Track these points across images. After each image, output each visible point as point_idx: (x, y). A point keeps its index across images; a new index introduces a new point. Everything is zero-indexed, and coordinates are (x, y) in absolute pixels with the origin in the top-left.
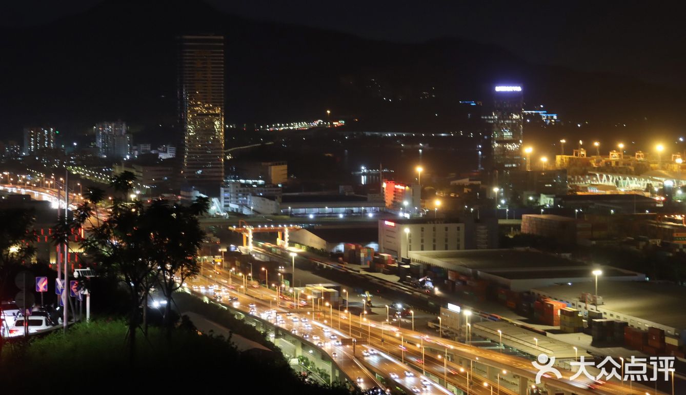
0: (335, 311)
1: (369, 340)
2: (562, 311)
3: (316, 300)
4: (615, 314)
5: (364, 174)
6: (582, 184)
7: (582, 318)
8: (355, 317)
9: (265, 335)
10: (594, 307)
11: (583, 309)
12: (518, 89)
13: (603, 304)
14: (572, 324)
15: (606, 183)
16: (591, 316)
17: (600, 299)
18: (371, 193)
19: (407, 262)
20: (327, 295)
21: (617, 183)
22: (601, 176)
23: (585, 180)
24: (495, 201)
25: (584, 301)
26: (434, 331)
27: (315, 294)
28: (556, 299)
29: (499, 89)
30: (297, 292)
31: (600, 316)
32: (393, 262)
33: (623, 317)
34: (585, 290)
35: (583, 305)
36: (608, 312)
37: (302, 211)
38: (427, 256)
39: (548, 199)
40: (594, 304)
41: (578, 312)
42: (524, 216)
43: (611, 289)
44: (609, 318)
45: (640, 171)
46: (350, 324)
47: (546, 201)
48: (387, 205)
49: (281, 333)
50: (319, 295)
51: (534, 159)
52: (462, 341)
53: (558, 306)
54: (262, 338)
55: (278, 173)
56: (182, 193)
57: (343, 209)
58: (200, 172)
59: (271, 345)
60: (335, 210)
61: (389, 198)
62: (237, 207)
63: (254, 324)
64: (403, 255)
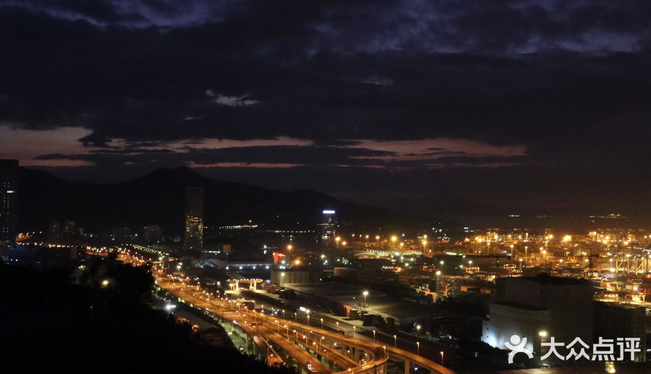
0: (249, 311)
1: (264, 324)
2: (350, 310)
3: (241, 306)
4: (374, 311)
5: (265, 249)
6: (361, 254)
7: (359, 313)
8: (258, 313)
9: (217, 321)
10: (364, 308)
11: (360, 310)
12: (333, 212)
13: (368, 307)
14: (354, 316)
15: (371, 254)
16: (363, 312)
17: (367, 305)
18: (268, 258)
19: (283, 288)
20: (246, 304)
21: (376, 254)
22: (369, 251)
23: (362, 252)
24: (323, 261)
25: (360, 306)
26: (293, 319)
27: (241, 303)
28: (348, 305)
29: (325, 212)
30: (232, 302)
31: (366, 312)
32: (277, 289)
33: (376, 313)
34: (361, 301)
35: (360, 307)
36: (370, 311)
37: (237, 265)
38: (292, 286)
39: (346, 261)
40: (364, 307)
41: (357, 311)
42: (335, 268)
43: (371, 300)
44: (371, 314)
45: (386, 248)
46: (256, 316)
47: (345, 262)
48: (275, 263)
49: (225, 320)
50: (243, 303)
51: (340, 242)
52: (306, 324)
53: (349, 308)
54: (216, 323)
55: (227, 248)
56: (183, 257)
57: (255, 265)
58: (191, 248)
59: (220, 326)
60: (251, 265)
61: (276, 260)
62: (208, 263)
63: (213, 317)
64: (281, 286)
